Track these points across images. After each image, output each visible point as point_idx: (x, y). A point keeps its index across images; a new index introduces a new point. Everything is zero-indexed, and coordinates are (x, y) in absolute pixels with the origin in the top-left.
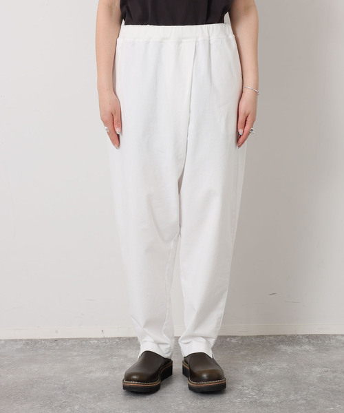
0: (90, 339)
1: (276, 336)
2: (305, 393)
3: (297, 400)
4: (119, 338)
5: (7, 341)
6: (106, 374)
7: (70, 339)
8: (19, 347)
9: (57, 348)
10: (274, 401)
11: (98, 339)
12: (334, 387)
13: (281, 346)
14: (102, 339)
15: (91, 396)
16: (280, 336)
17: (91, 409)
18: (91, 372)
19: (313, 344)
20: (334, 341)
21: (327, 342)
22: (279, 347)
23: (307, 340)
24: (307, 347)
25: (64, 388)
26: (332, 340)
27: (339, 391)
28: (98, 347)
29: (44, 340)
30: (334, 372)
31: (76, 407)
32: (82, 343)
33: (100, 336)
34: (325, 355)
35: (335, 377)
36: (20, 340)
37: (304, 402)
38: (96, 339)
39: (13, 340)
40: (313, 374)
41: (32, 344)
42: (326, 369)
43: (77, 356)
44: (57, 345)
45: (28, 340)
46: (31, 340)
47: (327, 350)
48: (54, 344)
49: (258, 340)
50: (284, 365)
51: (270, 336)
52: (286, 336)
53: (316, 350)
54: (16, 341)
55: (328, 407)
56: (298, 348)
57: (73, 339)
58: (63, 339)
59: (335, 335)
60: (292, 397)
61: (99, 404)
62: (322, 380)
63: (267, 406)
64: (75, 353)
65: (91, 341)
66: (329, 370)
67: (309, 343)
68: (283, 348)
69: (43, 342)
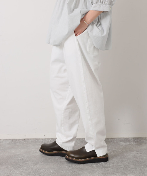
0: (39, 139)
1: (119, 138)
2: (125, 162)
3: (121, 165)
4: (52, 139)
5: (4, 140)
7: (30, 139)
8: (9, 142)
9: (25, 143)
10: (111, 166)
11: (42, 139)
12: (139, 160)
14: (44, 139)
15: (33, 163)
16: (121, 138)
17: (31, 168)
18: (36, 153)
19: (135, 142)
21: (141, 141)
22: (120, 143)
23: (133, 140)
24: (132, 143)
25: (23, 159)
26: (144, 140)
27: (141, 162)
29: (20, 139)
30: (141, 154)
31: (25, 168)
32: (36, 141)
34: (139, 146)
35: (141, 156)
36: (10, 139)
37: (124, 166)
38: (41, 139)
39: (7, 139)
40: (132, 154)
41: (14, 141)
42: (137, 152)
44: (25, 141)
45: (13, 139)
46: (14, 139)
47: (141, 144)
48: (24, 141)
49: (111, 140)
51: (117, 138)
52: (124, 138)
53: (136, 144)
54: (8, 140)
55: (133, 168)
56: (128, 143)
58: (28, 139)
59: (146, 138)
60: (119, 164)
61: (35, 166)
62: (134, 157)
63: (107, 168)
64: (32, 145)
65: (40, 140)
66: (139, 153)
67: (134, 141)
68: (122, 143)
69: (19, 140)
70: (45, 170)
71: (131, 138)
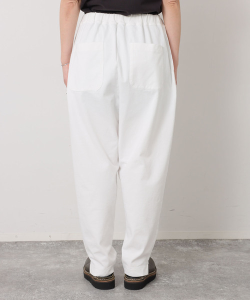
0: (41, 242)
1: (174, 240)
2: (201, 279)
3: (197, 284)
4: (62, 241)
6: (58, 266)
7: (26, 242)
9: (18, 248)
10: (181, 284)
11: (47, 242)
12: (220, 275)
13: (179, 247)
14: (49, 242)
15: (51, 282)
16: (176, 240)
17: (52, 290)
18: (46, 265)
19: (200, 246)
20: (215, 244)
21: (210, 244)
22: (177, 248)
23: (196, 243)
24: (197, 248)
26: (213, 243)
27: (225, 278)
28: (47, 248)
29: (7, 242)
30: (219, 265)
31: (42, 289)
32: (35, 245)
33: (48, 239)
34: (210, 253)
35: (220, 268)
37: (202, 285)
38: (45, 242)
40: (205, 266)
42: (213, 263)
43: (33, 254)
44: (17, 246)
47: (211, 250)
48: (15, 245)
49: (161, 243)
50: (183, 260)
51: (170, 240)
52: (181, 240)
53: (204, 250)
55: (219, 288)
56: (190, 248)
57: (29, 242)
58: (21, 242)
59: (215, 240)
60: (193, 282)
61: (57, 287)
62: (211, 270)
63: (177, 288)
64: (32, 252)
65: (42, 244)
66: (215, 263)
67: (198, 245)
68: (180, 248)
69: (6, 244)
70: (77, 293)
71: (192, 240)
